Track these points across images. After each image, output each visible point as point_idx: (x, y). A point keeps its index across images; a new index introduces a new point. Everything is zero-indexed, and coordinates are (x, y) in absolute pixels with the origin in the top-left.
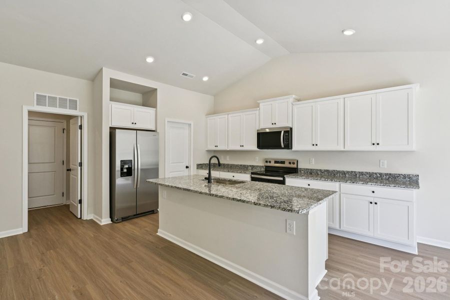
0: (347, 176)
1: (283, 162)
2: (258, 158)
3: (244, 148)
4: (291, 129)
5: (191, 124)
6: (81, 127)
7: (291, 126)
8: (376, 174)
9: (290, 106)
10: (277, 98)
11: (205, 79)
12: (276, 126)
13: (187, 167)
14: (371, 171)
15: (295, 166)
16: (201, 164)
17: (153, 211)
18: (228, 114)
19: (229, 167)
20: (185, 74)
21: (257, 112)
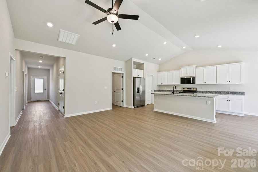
1: (191, 89)
3: (175, 84)
4: (195, 77)
5: (152, 76)
6: (122, 77)
8: (228, 92)
9: (194, 69)
11: (160, 59)
12: (189, 76)
13: (151, 91)
14: (227, 91)
15: (196, 90)
16: (155, 90)
17: (144, 105)
18: (167, 72)
20: (154, 58)
21: (180, 71)
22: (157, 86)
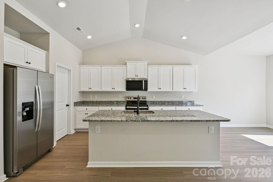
0: (170, 103)
2: (121, 96)
3: (116, 90)
4: (147, 80)
5: (70, 70)
7: (147, 78)
9: (146, 67)
10: (139, 61)
11: (89, 37)
12: (138, 77)
13: (67, 105)
15: (144, 100)
16: (76, 102)
17: (50, 150)
18: (101, 67)
19: (98, 103)
20: (79, 29)
21: (125, 68)
22: (78, 93)
